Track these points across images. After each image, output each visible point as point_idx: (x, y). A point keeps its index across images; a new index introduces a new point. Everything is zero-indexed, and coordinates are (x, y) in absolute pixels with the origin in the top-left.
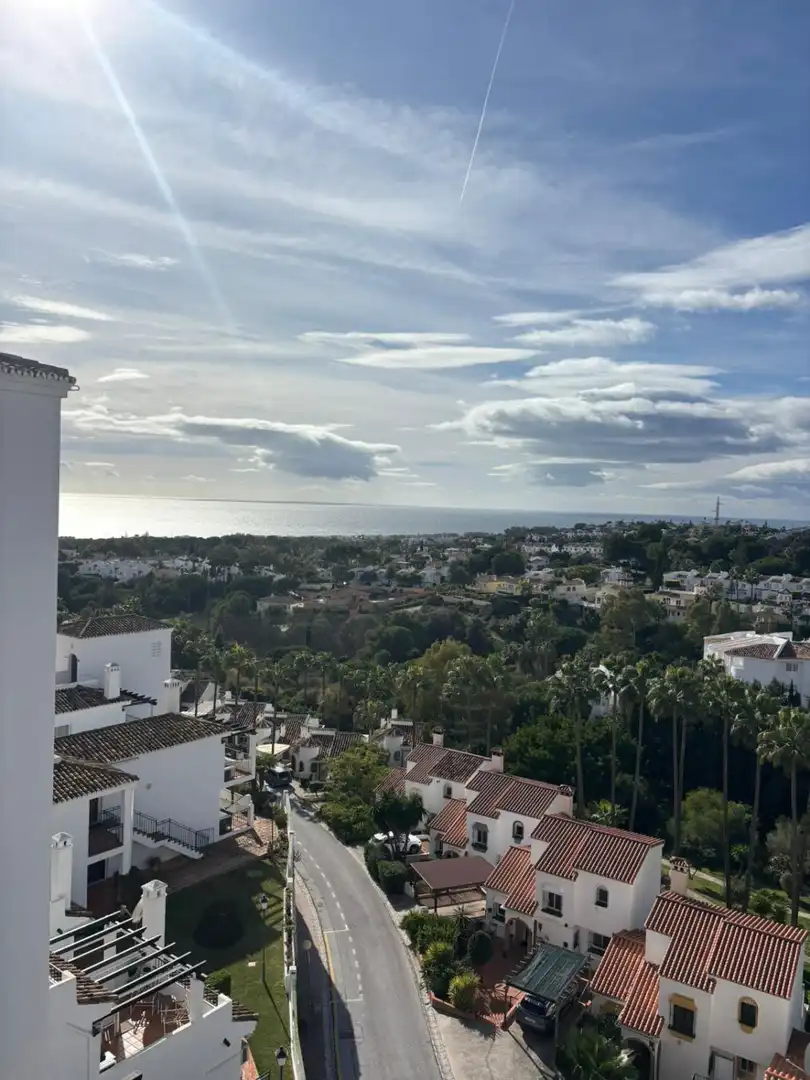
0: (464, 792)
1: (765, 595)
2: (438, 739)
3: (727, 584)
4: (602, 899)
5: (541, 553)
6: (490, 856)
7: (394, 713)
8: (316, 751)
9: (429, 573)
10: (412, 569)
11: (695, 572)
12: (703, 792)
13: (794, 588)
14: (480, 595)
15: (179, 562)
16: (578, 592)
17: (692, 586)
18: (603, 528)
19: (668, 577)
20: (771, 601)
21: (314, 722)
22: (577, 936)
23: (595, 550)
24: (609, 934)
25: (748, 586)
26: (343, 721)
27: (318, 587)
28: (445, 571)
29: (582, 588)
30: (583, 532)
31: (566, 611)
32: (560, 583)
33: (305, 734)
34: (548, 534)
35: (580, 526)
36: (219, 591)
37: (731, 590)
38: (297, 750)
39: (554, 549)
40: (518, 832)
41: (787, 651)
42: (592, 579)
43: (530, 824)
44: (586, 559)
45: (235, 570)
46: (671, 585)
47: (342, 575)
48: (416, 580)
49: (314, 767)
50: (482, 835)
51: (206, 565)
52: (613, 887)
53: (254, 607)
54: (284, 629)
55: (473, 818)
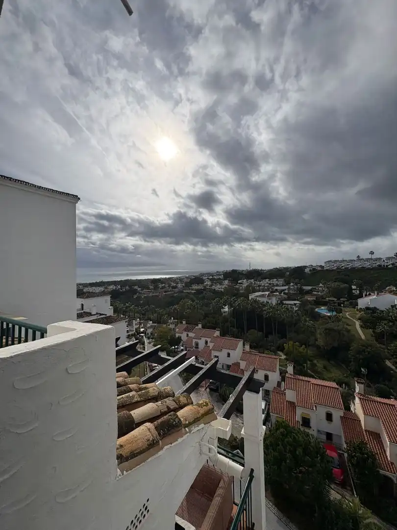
0: (191, 335)
1: (263, 285)
2: (184, 322)
3: (253, 283)
4: (229, 355)
5: (208, 278)
6: (200, 350)
7: (172, 318)
8: (152, 330)
9: (179, 285)
10: (175, 284)
11: (245, 280)
12: (252, 330)
13: (269, 282)
14: (193, 290)
15: (111, 287)
16: (218, 287)
17: (245, 283)
18: (223, 272)
19: (239, 282)
20: (264, 286)
21: (151, 322)
22: (223, 366)
23: (222, 277)
24: (231, 364)
25: (258, 283)
26: (158, 321)
27: (150, 291)
28: (184, 285)
29: (219, 286)
30: (218, 273)
31: (214, 292)
32: (213, 285)
33: (148, 325)
34: (209, 274)
35: (217, 272)
36: (123, 293)
37: (255, 284)
38: (146, 330)
39: (211, 277)
40: (206, 342)
41: (269, 296)
42: (221, 284)
43: (209, 340)
44: (220, 279)
45: (127, 288)
46: (240, 283)
47: (156, 288)
48: (176, 287)
49: (151, 334)
50: (197, 344)
51: (119, 287)
52: (231, 352)
53: (133, 297)
54: (142, 302)
55: (194, 341)
